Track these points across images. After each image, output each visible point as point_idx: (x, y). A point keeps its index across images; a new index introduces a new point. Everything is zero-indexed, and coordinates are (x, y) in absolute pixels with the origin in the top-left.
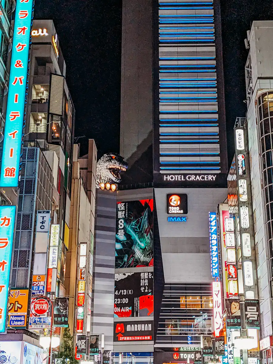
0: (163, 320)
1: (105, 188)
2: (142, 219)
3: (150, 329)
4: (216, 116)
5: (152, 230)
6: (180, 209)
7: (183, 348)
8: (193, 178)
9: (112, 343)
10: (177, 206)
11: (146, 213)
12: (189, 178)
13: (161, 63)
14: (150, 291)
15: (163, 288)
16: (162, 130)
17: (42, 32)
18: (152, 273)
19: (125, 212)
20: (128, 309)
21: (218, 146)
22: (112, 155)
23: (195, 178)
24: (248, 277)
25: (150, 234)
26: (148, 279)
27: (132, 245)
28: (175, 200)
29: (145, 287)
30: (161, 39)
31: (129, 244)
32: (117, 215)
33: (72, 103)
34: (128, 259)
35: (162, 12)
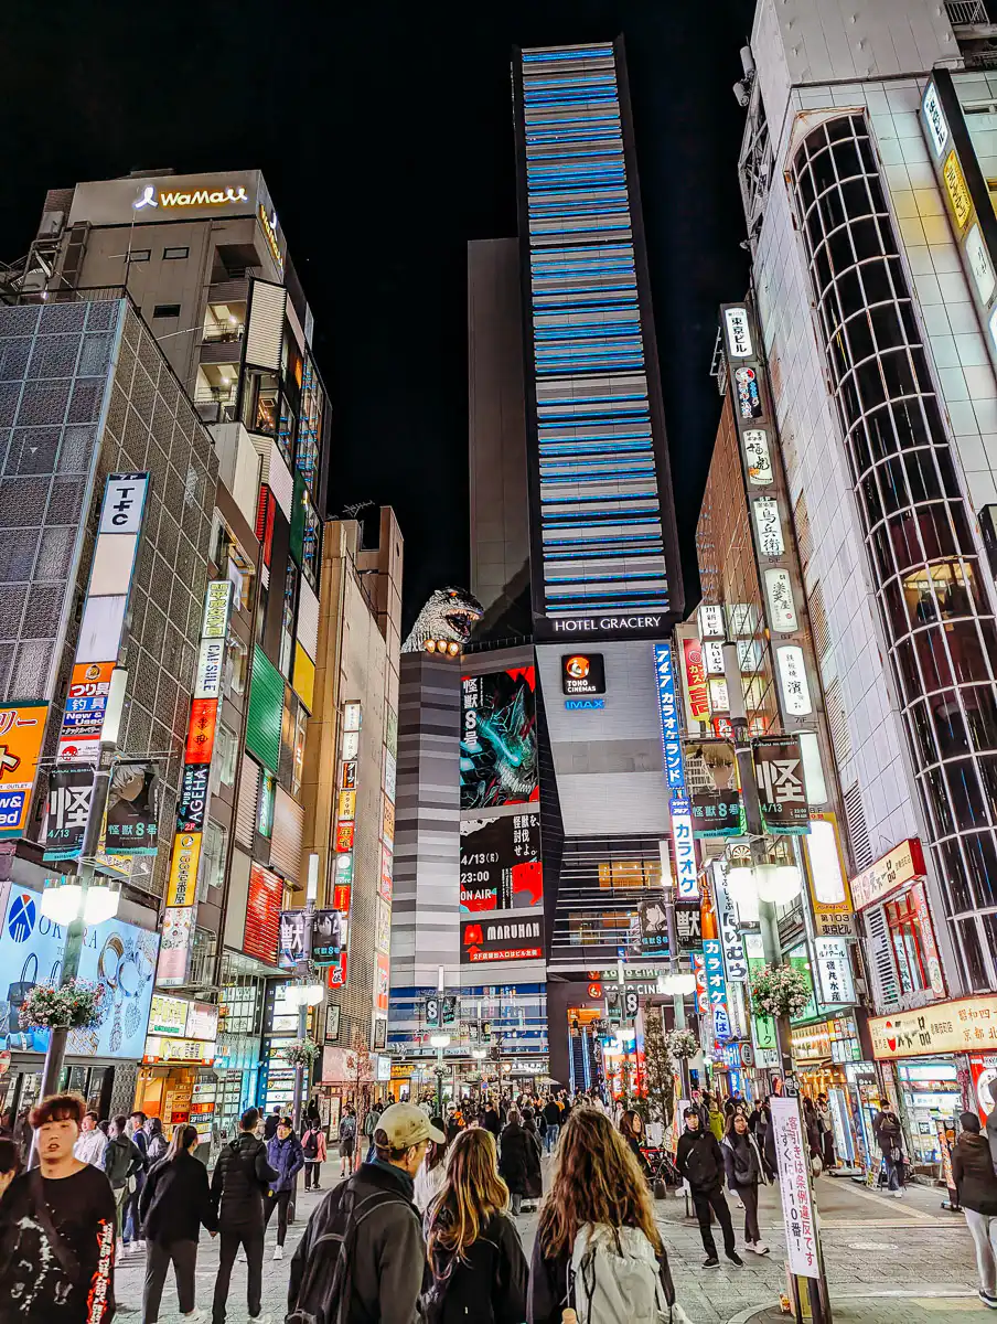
0: (565, 914)
1: (437, 650)
2: (512, 708)
3: (537, 933)
4: (655, 503)
5: (534, 729)
6: (590, 684)
7: (609, 972)
8: (613, 624)
9: (458, 966)
10: (582, 679)
11: (520, 695)
12: (606, 624)
13: (540, 410)
14: (534, 852)
15: (562, 847)
16: (547, 535)
17: (235, 195)
18: (536, 815)
19: (479, 697)
20: (489, 894)
21: (661, 559)
22: (450, 591)
23: (618, 624)
24: (792, 691)
25: (531, 737)
26: (530, 828)
27: (494, 761)
28: (579, 668)
29: (522, 844)
30: (539, 369)
31: (487, 761)
32: (463, 702)
33: (319, 381)
34: (486, 790)
35: (539, 321)
